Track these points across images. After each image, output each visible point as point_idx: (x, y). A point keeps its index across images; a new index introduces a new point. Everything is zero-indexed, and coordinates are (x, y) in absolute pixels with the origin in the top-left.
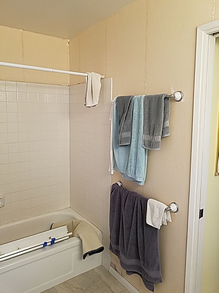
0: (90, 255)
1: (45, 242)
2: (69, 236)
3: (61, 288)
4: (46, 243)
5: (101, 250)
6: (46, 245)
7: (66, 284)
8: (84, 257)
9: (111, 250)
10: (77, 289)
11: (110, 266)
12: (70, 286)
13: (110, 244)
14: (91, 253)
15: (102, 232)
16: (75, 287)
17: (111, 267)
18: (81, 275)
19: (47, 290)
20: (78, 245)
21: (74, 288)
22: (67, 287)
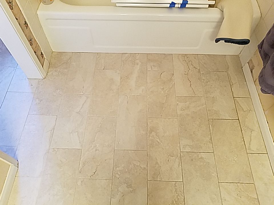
0: (225, 42)
1: (172, 2)
2: (209, 5)
3: (179, 58)
4: (175, 4)
5: (244, 42)
6: (173, 5)
7: (186, 57)
8: (217, 41)
9: (258, 48)
10: (194, 68)
11: (248, 63)
12: (189, 62)
13: (263, 41)
14: (227, 41)
15: (261, 17)
16: (193, 65)
17: (248, 64)
18: (207, 56)
19: (164, 54)
20: (217, 22)
21: (192, 66)
22: (185, 61)
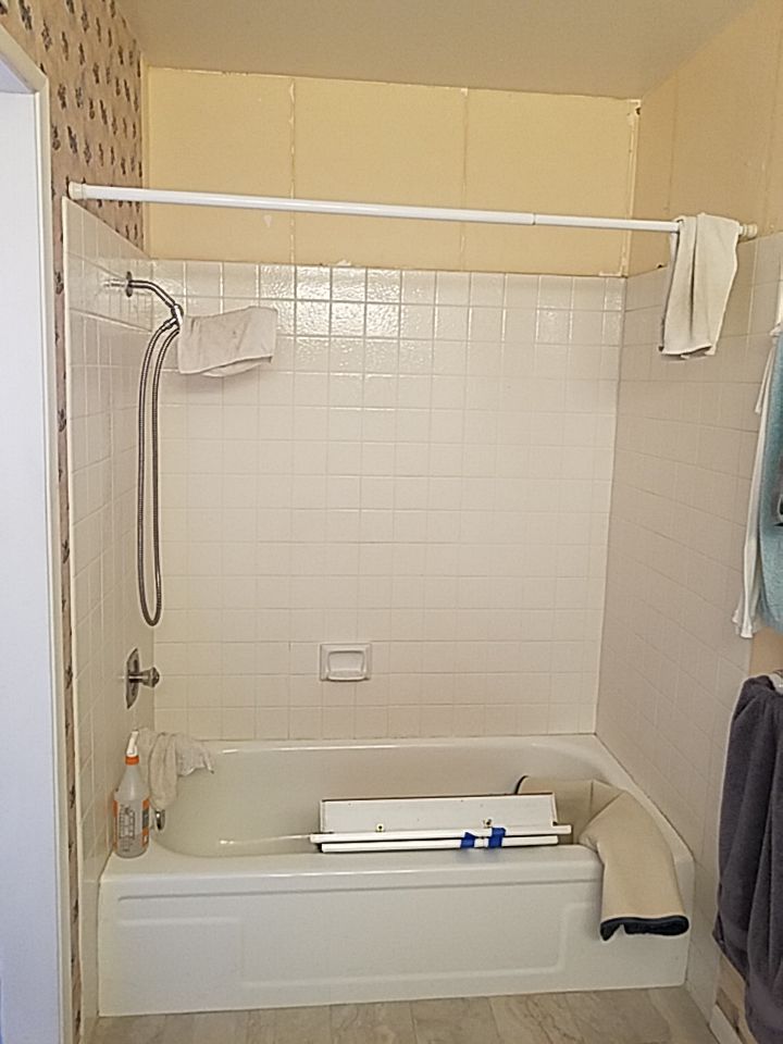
0: (628, 931)
1: (467, 834)
2: (558, 835)
3: (510, 1009)
4: (474, 838)
5: (675, 926)
6: (469, 843)
7: (530, 1004)
8: (607, 930)
9: (717, 940)
10: (565, 1039)
11: (717, 1003)
12: (545, 1018)
13: (719, 917)
14: (635, 926)
15: (694, 860)
16: (559, 1029)
17: (716, 1007)
18: (594, 996)
19: (463, 999)
20: (591, 881)
21: (556, 1033)
22: (532, 1016)
